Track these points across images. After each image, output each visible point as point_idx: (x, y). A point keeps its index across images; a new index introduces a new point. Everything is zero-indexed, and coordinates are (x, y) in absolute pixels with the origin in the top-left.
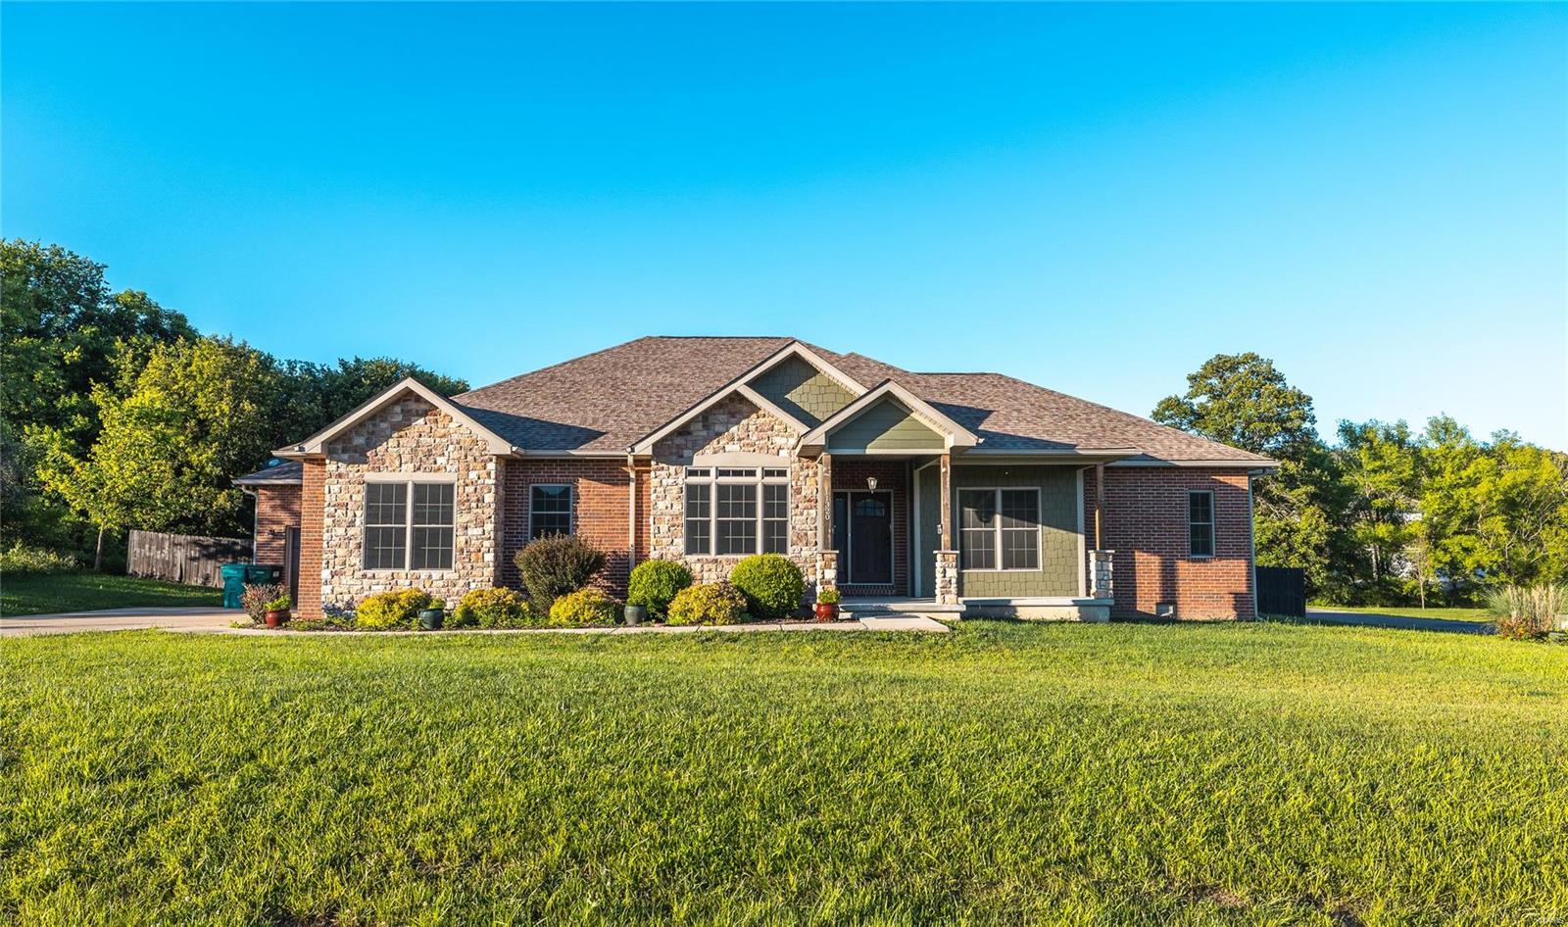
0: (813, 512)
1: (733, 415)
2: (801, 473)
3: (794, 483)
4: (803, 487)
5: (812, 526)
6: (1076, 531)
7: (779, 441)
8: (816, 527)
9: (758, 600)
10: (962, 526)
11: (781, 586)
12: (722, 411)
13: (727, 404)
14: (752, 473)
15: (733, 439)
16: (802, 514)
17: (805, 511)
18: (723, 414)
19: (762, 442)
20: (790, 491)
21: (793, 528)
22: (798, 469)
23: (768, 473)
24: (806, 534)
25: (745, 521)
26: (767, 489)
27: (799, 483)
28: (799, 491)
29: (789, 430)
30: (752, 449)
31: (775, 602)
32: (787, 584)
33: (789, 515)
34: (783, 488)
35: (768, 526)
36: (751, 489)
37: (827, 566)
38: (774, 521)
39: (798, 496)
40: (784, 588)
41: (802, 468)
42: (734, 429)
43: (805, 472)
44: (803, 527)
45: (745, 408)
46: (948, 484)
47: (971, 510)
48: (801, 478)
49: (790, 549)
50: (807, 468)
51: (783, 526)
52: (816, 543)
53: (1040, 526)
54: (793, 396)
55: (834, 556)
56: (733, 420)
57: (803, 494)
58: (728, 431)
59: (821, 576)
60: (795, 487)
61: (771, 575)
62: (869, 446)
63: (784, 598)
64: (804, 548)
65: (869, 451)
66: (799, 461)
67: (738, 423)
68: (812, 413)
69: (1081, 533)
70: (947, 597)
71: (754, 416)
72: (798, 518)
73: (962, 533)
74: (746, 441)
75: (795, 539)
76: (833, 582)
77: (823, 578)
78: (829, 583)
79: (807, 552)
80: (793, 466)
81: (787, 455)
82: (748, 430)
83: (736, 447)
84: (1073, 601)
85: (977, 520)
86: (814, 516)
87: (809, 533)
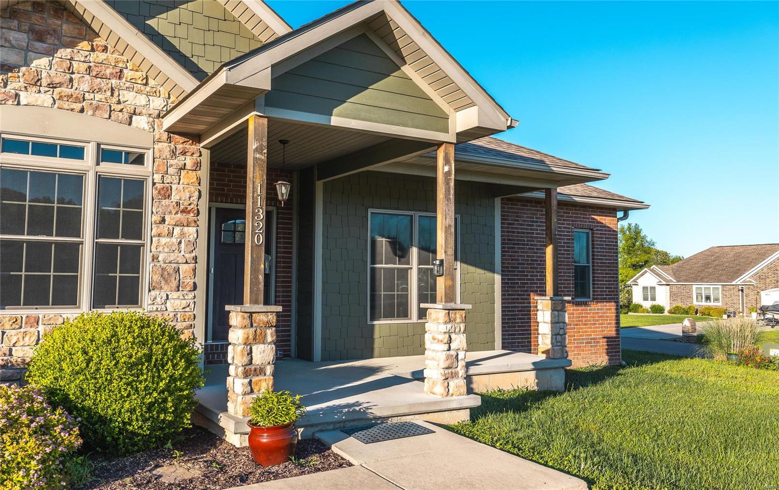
0: (192, 230)
1: (40, 37)
2: (171, 162)
3: (157, 178)
4: (174, 187)
5: (189, 256)
6: (493, 271)
7: (131, 98)
8: (195, 258)
9: (104, 421)
10: (373, 262)
11: (162, 384)
12: (16, 23)
13: (26, 12)
14: (76, 152)
15: (37, 82)
16: (170, 234)
17: (177, 230)
18: (19, 30)
19: (98, 96)
20: (149, 192)
21: (155, 258)
22: (167, 153)
23: (106, 155)
24: (177, 271)
25: (57, 244)
26: (105, 184)
27: (168, 179)
28: (166, 193)
29: (151, 82)
30: (78, 106)
31: (145, 420)
32: (173, 379)
33: (147, 232)
34: (136, 186)
35: (103, 255)
36: (76, 181)
37: (257, 338)
38: (116, 246)
39: (165, 202)
40: (167, 388)
41: (173, 153)
42: (42, 62)
43: (179, 161)
44: (172, 257)
45: (66, 28)
46: (452, 192)
47: (384, 239)
48: (171, 171)
49: (146, 298)
50: (184, 153)
51: (133, 256)
52: (195, 287)
53: (459, 263)
54: (160, 23)
55: (272, 318)
56: (38, 45)
57: (175, 197)
58: (27, 64)
59: (246, 360)
60: (159, 186)
61: (139, 362)
62: (335, 111)
63: (165, 410)
64: (174, 295)
65: (336, 121)
66: (169, 140)
67: (50, 53)
68: (194, 60)
69: (498, 273)
70: (452, 384)
71: (85, 45)
72: (164, 240)
73: (373, 270)
74: (65, 90)
75: (156, 278)
76: (269, 370)
77: (251, 362)
78: (261, 371)
79: (178, 302)
80: (157, 146)
81: (147, 127)
82: (70, 70)
83: (45, 99)
84: (534, 364)
85: (392, 255)
86: (192, 238)
87: (184, 268)
